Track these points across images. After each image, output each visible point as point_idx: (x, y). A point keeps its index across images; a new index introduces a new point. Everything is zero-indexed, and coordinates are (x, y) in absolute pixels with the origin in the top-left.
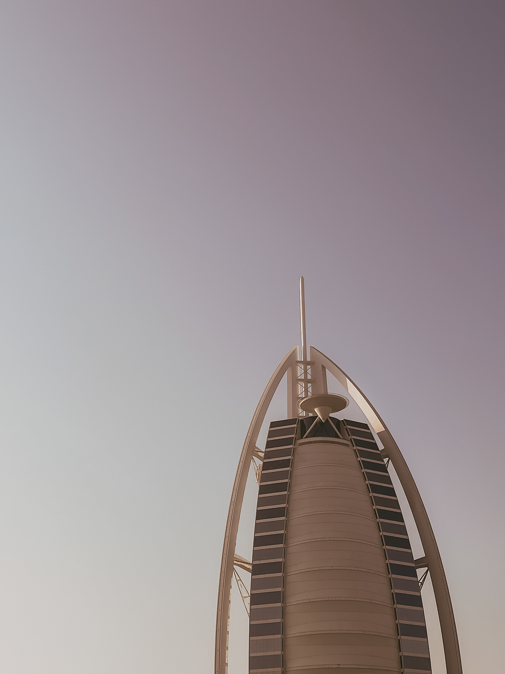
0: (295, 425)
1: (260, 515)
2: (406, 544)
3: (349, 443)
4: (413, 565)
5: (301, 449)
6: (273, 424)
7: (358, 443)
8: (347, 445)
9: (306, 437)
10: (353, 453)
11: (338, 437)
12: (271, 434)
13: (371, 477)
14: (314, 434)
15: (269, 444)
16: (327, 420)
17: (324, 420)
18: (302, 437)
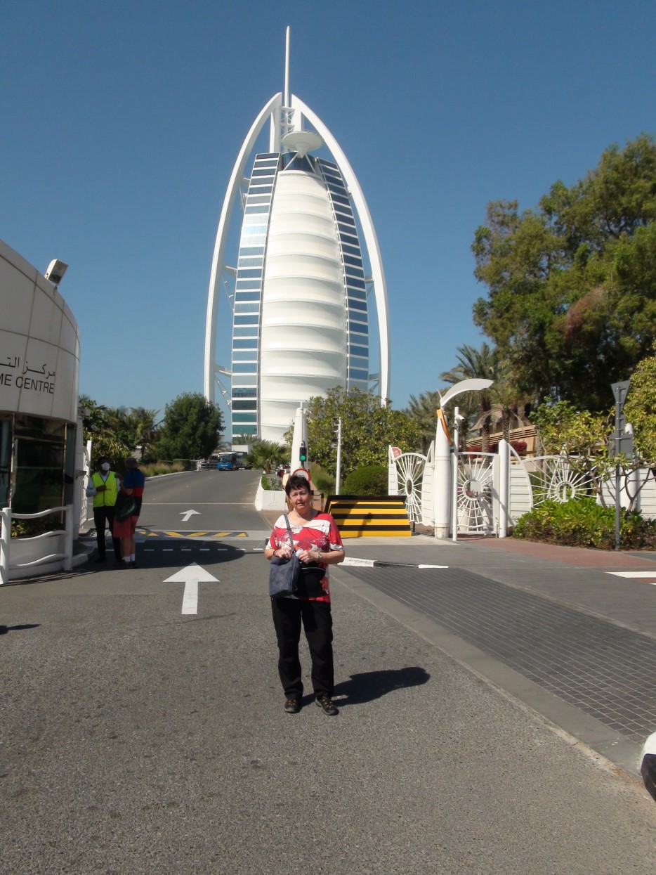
0: (277, 159)
3: (321, 178)
4: (363, 279)
9: (287, 169)
10: (324, 186)
11: (311, 171)
14: (291, 167)
15: (255, 173)
17: (302, 157)
18: (282, 170)
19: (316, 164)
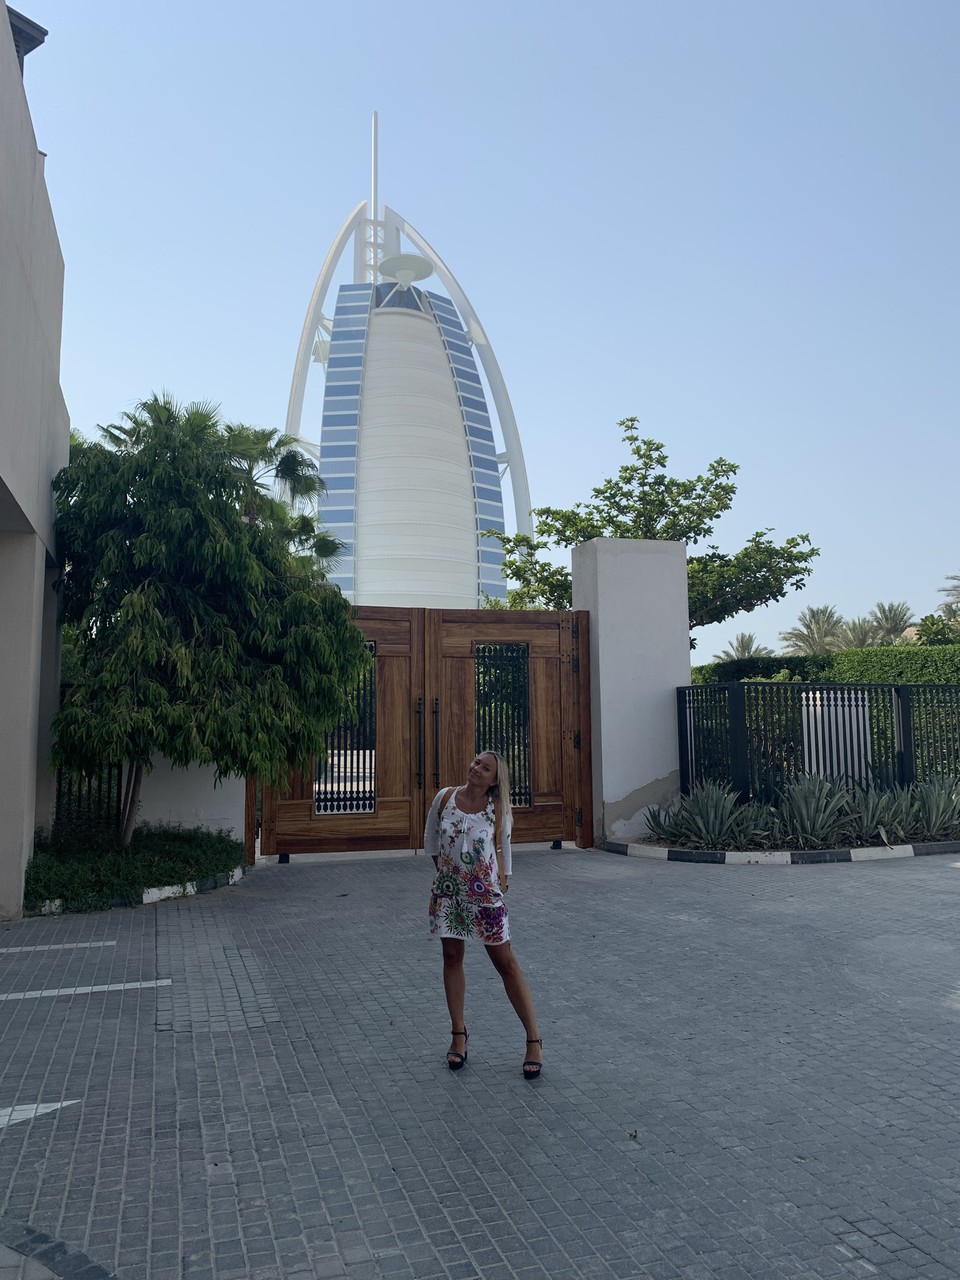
0: (370, 292)
1: (329, 391)
2: (489, 436)
3: (432, 319)
4: (495, 459)
5: (376, 320)
6: (343, 288)
7: (443, 320)
8: (431, 322)
9: (387, 305)
10: (436, 330)
11: (418, 309)
12: (340, 299)
13: (456, 360)
14: (391, 304)
15: (339, 311)
16: (409, 289)
17: (406, 289)
18: (378, 306)
19: (423, 297)
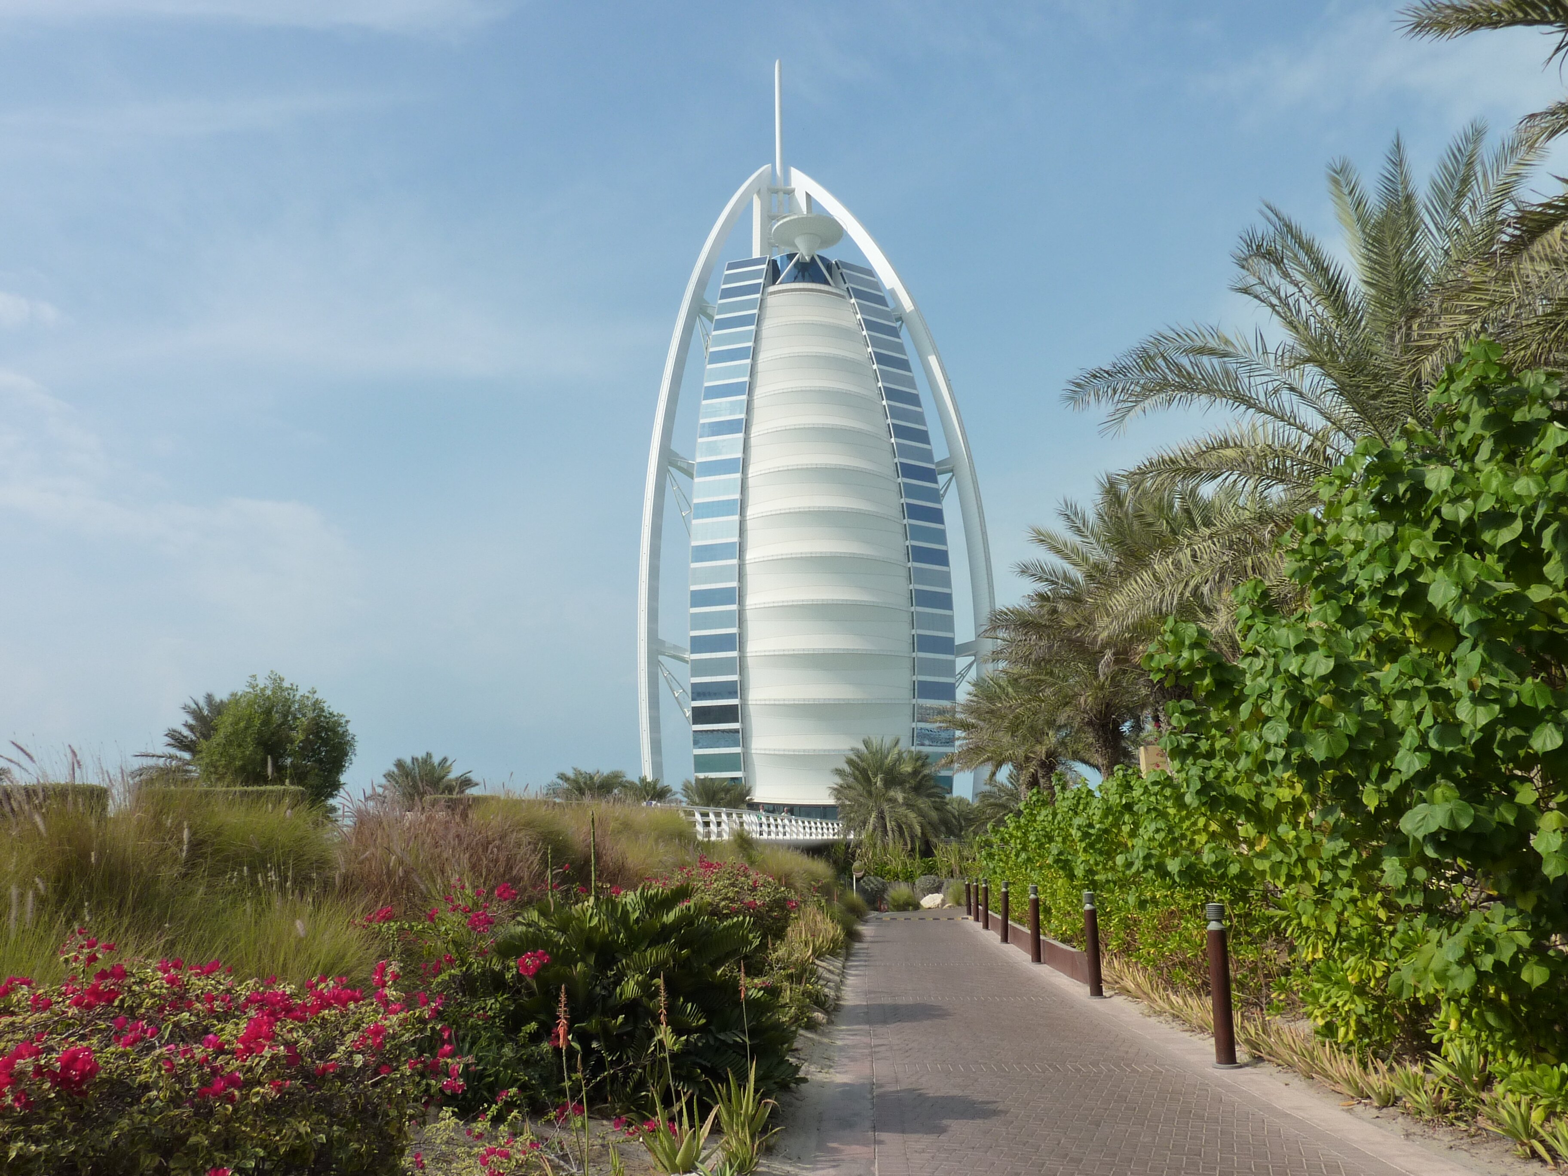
0: (764, 267)
2: (923, 436)
3: (846, 294)
4: (933, 467)
5: (771, 300)
7: (859, 294)
8: (843, 297)
9: (781, 283)
10: (850, 308)
11: (826, 282)
12: (726, 279)
13: (876, 342)
17: (807, 259)
18: (774, 283)
